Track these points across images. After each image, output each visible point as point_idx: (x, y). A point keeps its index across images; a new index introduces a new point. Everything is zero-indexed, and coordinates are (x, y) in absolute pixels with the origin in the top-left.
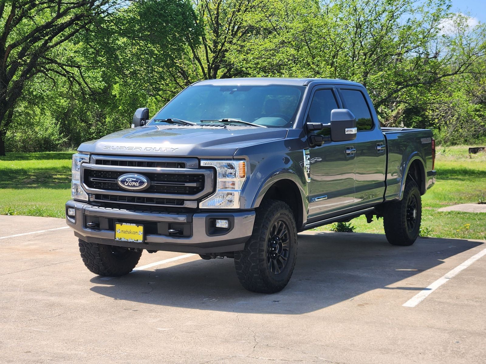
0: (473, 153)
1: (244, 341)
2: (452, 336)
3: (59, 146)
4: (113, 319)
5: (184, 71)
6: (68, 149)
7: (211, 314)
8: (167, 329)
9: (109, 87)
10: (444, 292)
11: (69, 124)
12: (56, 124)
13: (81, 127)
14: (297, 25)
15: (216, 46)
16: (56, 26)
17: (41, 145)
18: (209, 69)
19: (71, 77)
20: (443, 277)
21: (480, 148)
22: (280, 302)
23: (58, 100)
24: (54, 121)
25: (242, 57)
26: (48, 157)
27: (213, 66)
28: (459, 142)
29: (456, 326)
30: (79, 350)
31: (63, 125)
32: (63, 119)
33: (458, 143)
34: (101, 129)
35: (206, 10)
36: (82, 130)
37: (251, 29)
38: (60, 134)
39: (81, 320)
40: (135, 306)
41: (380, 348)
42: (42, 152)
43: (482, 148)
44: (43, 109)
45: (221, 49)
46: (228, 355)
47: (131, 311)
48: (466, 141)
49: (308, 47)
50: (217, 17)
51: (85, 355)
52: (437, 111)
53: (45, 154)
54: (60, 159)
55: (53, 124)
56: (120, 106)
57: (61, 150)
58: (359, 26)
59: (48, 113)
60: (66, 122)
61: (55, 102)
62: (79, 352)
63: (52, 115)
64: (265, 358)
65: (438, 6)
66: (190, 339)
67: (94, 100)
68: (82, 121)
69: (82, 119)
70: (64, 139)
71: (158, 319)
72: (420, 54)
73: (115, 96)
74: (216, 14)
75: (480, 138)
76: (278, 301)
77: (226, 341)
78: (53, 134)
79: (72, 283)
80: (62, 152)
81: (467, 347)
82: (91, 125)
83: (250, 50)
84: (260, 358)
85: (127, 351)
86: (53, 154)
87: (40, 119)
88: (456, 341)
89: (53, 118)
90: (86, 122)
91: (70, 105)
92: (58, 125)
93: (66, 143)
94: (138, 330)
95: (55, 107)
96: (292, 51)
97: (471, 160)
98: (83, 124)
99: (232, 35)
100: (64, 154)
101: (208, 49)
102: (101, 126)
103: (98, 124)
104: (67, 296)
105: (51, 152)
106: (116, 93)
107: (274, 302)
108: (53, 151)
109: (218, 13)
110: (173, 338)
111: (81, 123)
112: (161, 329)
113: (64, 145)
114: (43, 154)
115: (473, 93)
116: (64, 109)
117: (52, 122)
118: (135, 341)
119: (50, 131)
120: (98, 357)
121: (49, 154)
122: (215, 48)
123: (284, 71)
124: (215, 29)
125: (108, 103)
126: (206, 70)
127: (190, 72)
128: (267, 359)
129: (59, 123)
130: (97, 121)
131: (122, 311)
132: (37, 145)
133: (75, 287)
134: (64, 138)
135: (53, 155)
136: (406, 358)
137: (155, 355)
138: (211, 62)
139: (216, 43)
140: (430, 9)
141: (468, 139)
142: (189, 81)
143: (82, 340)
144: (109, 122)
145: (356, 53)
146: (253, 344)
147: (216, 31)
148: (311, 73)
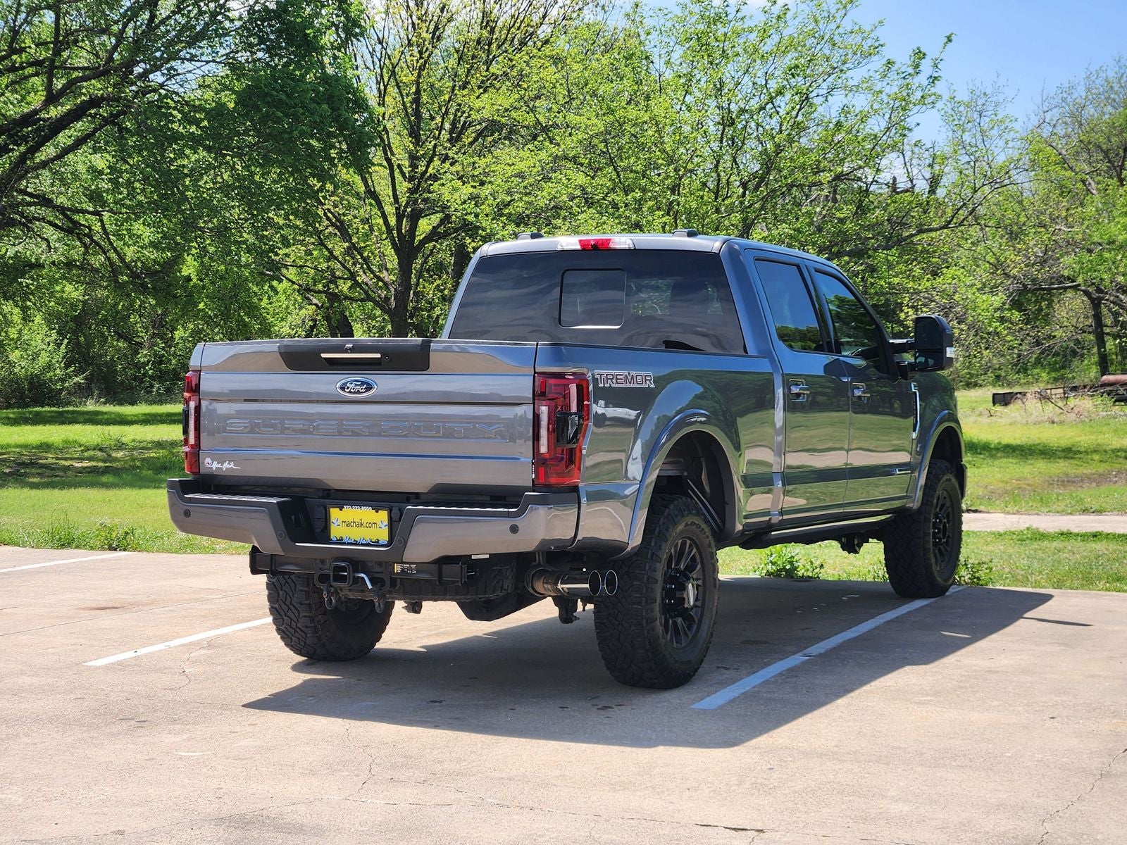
0: (1001, 405)
1: (347, 773)
2: (766, 758)
3: (64, 393)
4: (93, 737)
5: (342, 223)
6: (85, 402)
7: (295, 726)
8: (198, 754)
9: (176, 261)
10: (788, 680)
11: (90, 344)
12: (59, 345)
13: (118, 350)
14: (590, 121)
15: (414, 166)
16: (44, 120)
17: (22, 393)
18: (399, 218)
19: (85, 235)
20: (800, 654)
21: (1017, 393)
22: (443, 703)
23: (58, 288)
24: (54, 336)
25: (467, 190)
26: (38, 420)
27: (409, 210)
28: (984, 381)
29: (781, 741)
30: (9, 792)
31: (75, 347)
32: (74, 332)
33: (980, 382)
34: (163, 355)
35: (393, 82)
36: (118, 358)
37: (493, 126)
38: (67, 366)
39: (25, 740)
40: (143, 713)
41: (613, 781)
42: (23, 408)
43: (1020, 393)
44: (24, 309)
45: (426, 171)
46: (307, 797)
47: (132, 722)
48: (998, 377)
49: (615, 170)
50: (417, 101)
51: (21, 800)
52: (924, 309)
53: (30, 412)
54: (63, 423)
55: (52, 344)
56: (200, 303)
57: (69, 404)
58: (727, 122)
59: (38, 319)
60: (82, 339)
61: (52, 292)
62: (9, 796)
63: (49, 322)
64: (378, 802)
65: (904, 78)
66: (238, 770)
67: (143, 288)
68: (120, 336)
69: (120, 332)
70: (76, 379)
71: (185, 736)
72: (867, 185)
73: (189, 279)
74: (415, 94)
75: (1029, 372)
76: (440, 702)
77: (312, 773)
78: (49, 367)
79: (22, 673)
80: (71, 408)
81: (785, 777)
82: (140, 345)
83: (487, 175)
84: (369, 801)
85: (106, 794)
86: (49, 412)
87: (20, 332)
88: (769, 767)
89: (51, 329)
90: (128, 339)
91: (87, 297)
92: (63, 347)
93: (79, 386)
94: (138, 756)
95: (52, 304)
96: (581, 179)
97: (989, 420)
98: (121, 344)
99: (449, 140)
100: (73, 412)
101: (397, 172)
102: (163, 348)
103: (156, 345)
104: (6, 697)
105: (47, 409)
106: (190, 271)
107: (431, 704)
108: (49, 405)
109: (418, 92)
110: (205, 770)
111: (118, 340)
112: (184, 754)
113: (75, 392)
114: (24, 413)
115: (1003, 270)
116: (73, 306)
117: (48, 340)
118: (127, 775)
119: (43, 359)
120: (45, 804)
121: (38, 413)
122: (411, 171)
123: (559, 222)
124: (412, 127)
125: (175, 296)
126: (393, 221)
127: (357, 223)
128: (383, 802)
129: (66, 341)
130: (153, 336)
131: (114, 723)
132: (13, 392)
133: (27, 680)
134: (76, 376)
135: (49, 415)
136: (657, 796)
137: (162, 798)
138: (403, 201)
139: (414, 158)
140: (885, 83)
141: (1003, 374)
142: (353, 244)
143: (20, 775)
144: (181, 338)
145: (724, 180)
146: (363, 777)
147: (414, 133)
148: (619, 226)
